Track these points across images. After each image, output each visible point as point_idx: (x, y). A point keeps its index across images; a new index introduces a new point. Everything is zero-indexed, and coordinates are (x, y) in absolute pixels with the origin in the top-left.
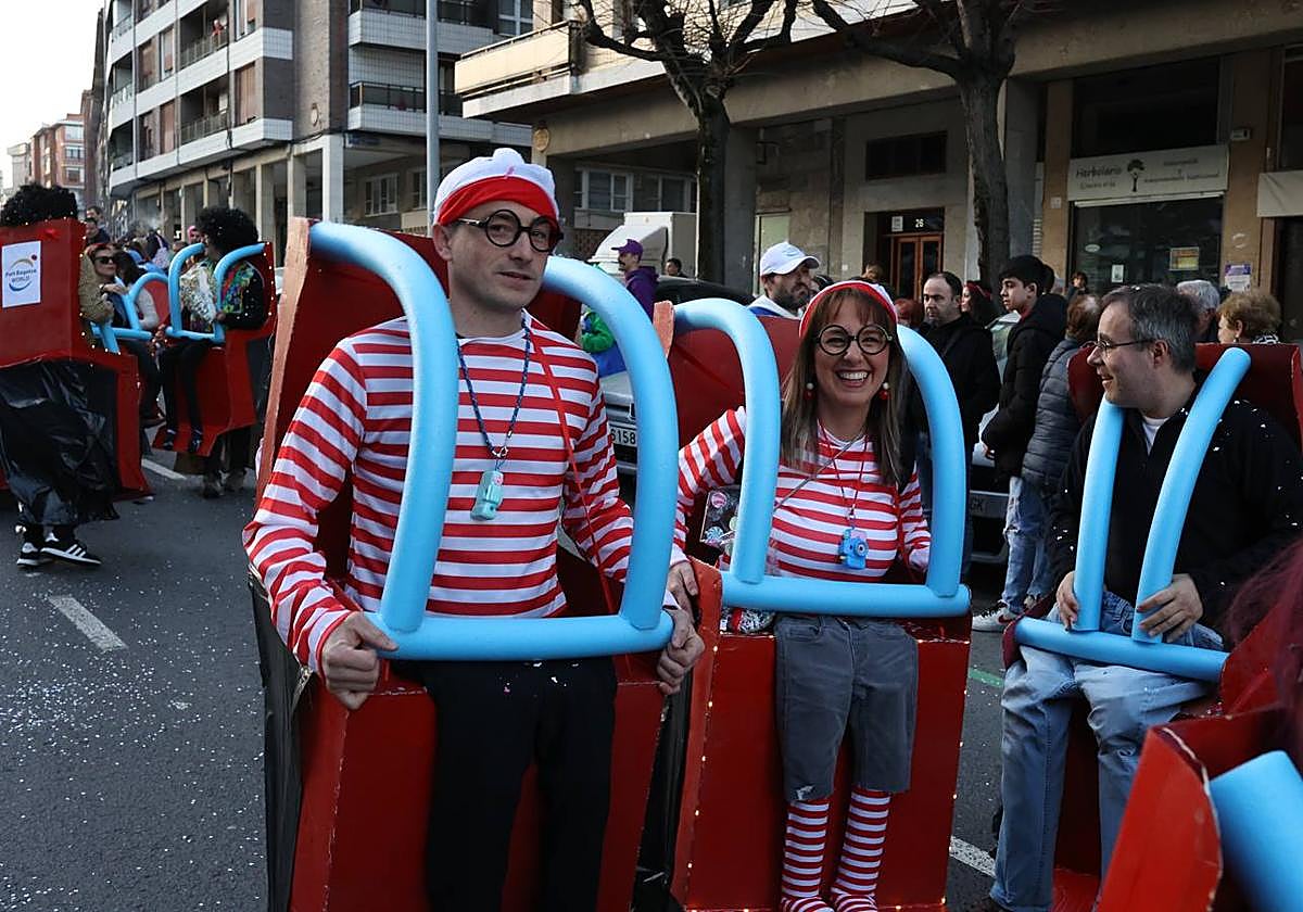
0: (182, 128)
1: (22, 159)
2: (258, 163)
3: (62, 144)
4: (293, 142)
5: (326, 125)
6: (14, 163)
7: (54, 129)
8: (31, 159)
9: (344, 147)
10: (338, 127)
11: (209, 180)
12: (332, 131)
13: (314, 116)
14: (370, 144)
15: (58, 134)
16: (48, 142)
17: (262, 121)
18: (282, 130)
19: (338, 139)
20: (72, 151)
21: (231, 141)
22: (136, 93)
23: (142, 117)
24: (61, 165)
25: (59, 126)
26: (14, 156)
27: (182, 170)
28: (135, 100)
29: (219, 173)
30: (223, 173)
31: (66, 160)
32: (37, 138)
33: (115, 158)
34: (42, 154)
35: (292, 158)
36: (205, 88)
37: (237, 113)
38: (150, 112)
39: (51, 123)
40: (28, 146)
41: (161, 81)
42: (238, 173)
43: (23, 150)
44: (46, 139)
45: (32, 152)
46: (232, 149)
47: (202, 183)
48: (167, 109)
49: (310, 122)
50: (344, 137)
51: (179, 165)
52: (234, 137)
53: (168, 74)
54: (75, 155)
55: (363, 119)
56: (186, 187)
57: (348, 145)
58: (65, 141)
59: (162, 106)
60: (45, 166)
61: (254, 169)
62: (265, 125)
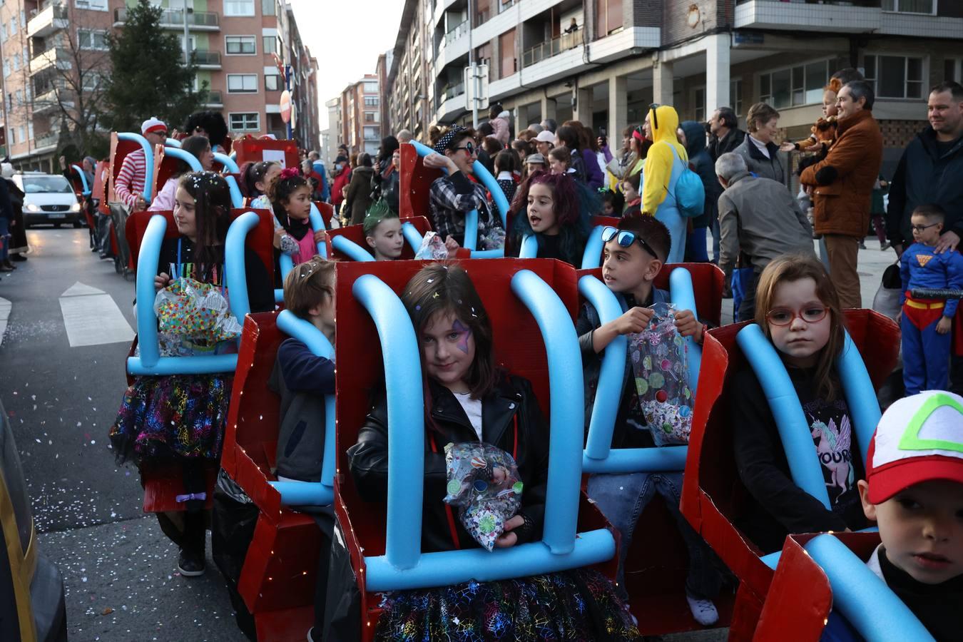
0: (525, 51)
1: (335, 109)
2: (612, 76)
3: (362, 96)
4: (660, 50)
5: (713, 24)
6: (329, 112)
7: (356, 86)
8: (341, 108)
9: (731, 47)
10: (725, 25)
11: (549, 99)
12: (719, 30)
13: (693, 18)
14: (755, 41)
15: (359, 89)
16: (353, 95)
17: (632, 29)
18: (652, 37)
19: (725, 39)
20: (369, 100)
21: (588, 54)
22: (471, 29)
23: (477, 49)
24: (361, 110)
25: (360, 83)
26: (330, 107)
27: (524, 90)
28: (471, 36)
29: (562, 89)
30: (566, 89)
31: (365, 106)
32: (345, 93)
33: (448, 88)
34: (348, 104)
35: (660, 65)
36: (552, 10)
37: (596, 28)
38: (488, 43)
39: (355, 82)
40: (339, 100)
41: (499, 13)
42: (583, 89)
43: (335, 103)
44: (351, 93)
45: (342, 103)
46: (590, 63)
47: (540, 102)
48: (505, 38)
49: (686, 25)
50: (731, 35)
51: (522, 86)
52: (592, 51)
53: (505, 7)
54: (371, 103)
55: (757, 14)
56: (520, 107)
57: (735, 45)
58: (364, 94)
59: (501, 36)
60: (351, 112)
61: (607, 81)
62: (635, 33)
